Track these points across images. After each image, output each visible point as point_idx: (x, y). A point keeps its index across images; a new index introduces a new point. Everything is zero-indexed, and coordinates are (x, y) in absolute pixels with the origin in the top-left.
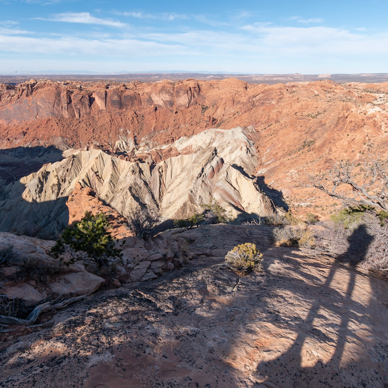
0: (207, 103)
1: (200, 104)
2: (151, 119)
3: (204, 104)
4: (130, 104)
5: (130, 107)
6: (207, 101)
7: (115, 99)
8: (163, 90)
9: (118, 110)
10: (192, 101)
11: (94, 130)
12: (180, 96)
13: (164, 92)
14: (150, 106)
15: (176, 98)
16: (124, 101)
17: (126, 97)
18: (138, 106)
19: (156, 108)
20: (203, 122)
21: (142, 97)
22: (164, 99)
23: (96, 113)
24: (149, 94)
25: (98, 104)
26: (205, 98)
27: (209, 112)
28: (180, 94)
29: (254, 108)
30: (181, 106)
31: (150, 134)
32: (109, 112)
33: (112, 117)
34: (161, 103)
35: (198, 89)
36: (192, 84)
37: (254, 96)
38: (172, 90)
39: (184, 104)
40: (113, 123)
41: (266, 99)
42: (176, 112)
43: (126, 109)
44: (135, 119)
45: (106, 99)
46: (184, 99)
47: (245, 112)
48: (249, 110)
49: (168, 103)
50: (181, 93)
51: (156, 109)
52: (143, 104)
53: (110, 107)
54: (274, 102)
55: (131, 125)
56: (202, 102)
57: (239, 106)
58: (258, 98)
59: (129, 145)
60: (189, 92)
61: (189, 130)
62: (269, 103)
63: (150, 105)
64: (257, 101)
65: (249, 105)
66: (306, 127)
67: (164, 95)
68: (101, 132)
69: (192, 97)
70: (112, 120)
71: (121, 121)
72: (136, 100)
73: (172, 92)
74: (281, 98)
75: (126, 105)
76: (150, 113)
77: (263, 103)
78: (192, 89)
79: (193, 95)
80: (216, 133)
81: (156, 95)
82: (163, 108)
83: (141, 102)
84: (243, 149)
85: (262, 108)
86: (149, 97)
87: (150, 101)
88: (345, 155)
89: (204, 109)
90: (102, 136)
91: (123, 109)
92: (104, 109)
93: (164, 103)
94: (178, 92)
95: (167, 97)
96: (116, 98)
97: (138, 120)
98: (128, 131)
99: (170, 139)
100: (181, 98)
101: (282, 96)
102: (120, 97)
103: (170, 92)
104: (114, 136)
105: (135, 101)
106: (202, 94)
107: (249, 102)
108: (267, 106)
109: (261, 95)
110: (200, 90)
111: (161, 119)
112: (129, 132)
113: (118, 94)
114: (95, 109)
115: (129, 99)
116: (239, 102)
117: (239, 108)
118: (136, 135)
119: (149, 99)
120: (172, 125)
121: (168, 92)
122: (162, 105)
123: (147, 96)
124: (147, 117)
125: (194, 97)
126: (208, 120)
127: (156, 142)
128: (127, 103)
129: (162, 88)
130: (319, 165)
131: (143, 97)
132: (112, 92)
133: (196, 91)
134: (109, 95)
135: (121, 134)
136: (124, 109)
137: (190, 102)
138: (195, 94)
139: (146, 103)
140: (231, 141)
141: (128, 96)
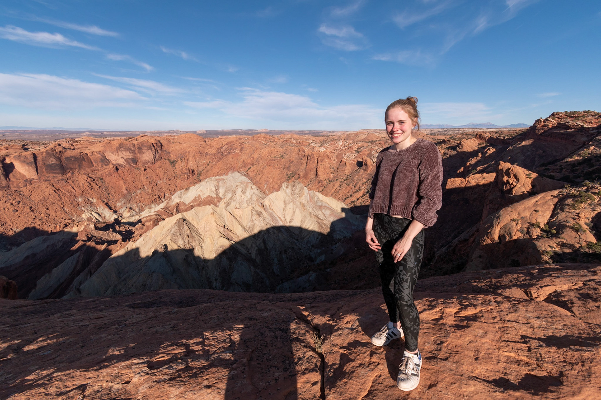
0: (173, 157)
1: (165, 159)
2: (115, 180)
3: (170, 158)
4: (77, 167)
5: (77, 170)
6: (172, 156)
7: (51, 163)
8: (121, 147)
9: (60, 177)
10: (157, 156)
11: (31, 207)
12: (144, 153)
13: (123, 149)
14: (107, 167)
15: (138, 154)
16: (66, 164)
17: (68, 159)
18: (89, 168)
19: (116, 167)
20: (184, 175)
21: (91, 158)
22: (125, 157)
23: (21, 185)
24: (101, 153)
25: (21, 171)
26: (169, 153)
27: (180, 165)
28: (143, 151)
29: (225, 157)
30: (147, 162)
31: (125, 197)
32: (46, 180)
33: (55, 186)
34: (121, 162)
35: (160, 144)
36: (152, 141)
37: (222, 148)
38: (133, 147)
39: (149, 160)
40: (60, 193)
41: (231, 149)
42: (145, 170)
43: (72, 174)
44: (92, 183)
45: (36, 164)
46: (148, 155)
47: (218, 161)
48: (221, 159)
49: (130, 161)
50: (144, 149)
51: (117, 169)
52: (95, 165)
53: (45, 173)
54: (237, 151)
55: (91, 192)
56: (167, 157)
57: (208, 157)
58: (224, 148)
59: (103, 216)
60: (153, 147)
61: (170, 185)
62: (234, 152)
63: (106, 165)
64: (224, 151)
65: (219, 155)
66: (281, 165)
67: (124, 153)
68: (48, 209)
69: (157, 153)
70: (57, 191)
71: (73, 190)
72: (85, 160)
73: (133, 149)
74: (243, 148)
75: (71, 169)
76: (110, 174)
77: (229, 153)
78: (155, 145)
79: (156, 150)
80: (218, 180)
81: (113, 153)
82: (125, 166)
83: (92, 163)
84: (253, 187)
85: (230, 156)
86: (103, 156)
87: (105, 161)
88: (325, 176)
89: (173, 163)
90: (52, 212)
91: (67, 174)
92: (36, 177)
93: (125, 161)
94: (140, 148)
95: (129, 155)
96: (52, 161)
97: (97, 185)
98: (90, 199)
99: (156, 197)
100: (145, 155)
101: (242, 146)
102: (59, 159)
103: (130, 149)
104: (73, 209)
105: (84, 162)
106: (164, 149)
107: (219, 152)
108: (233, 155)
109: (226, 146)
110: (162, 145)
111: (129, 178)
112: (95, 201)
113: (55, 156)
114: (17, 179)
115: (74, 161)
116: (207, 154)
117: (209, 159)
118: (106, 201)
119: (103, 159)
120: (148, 183)
121: (128, 149)
122: (123, 163)
123: (99, 156)
124: (107, 179)
125: (158, 152)
126: (188, 172)
127: (140, 204)
128: (71, 166)
129: (120, 145)
130: (316, 186)
131: (94, 156)
132: (44, 154)
133: (159, 147)
134: (39, 158)
135: (83, 205)
136: (69, 174)
137: (155, 157)
138: (158, 149)
139: (100, 164)
140: (238, 184)
141: (72, 157)
